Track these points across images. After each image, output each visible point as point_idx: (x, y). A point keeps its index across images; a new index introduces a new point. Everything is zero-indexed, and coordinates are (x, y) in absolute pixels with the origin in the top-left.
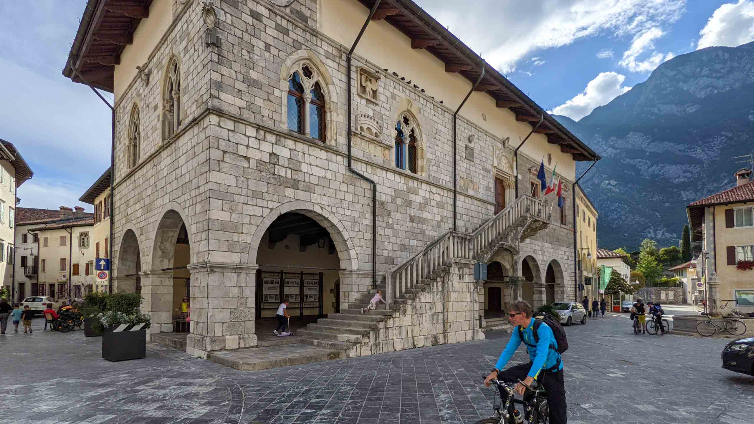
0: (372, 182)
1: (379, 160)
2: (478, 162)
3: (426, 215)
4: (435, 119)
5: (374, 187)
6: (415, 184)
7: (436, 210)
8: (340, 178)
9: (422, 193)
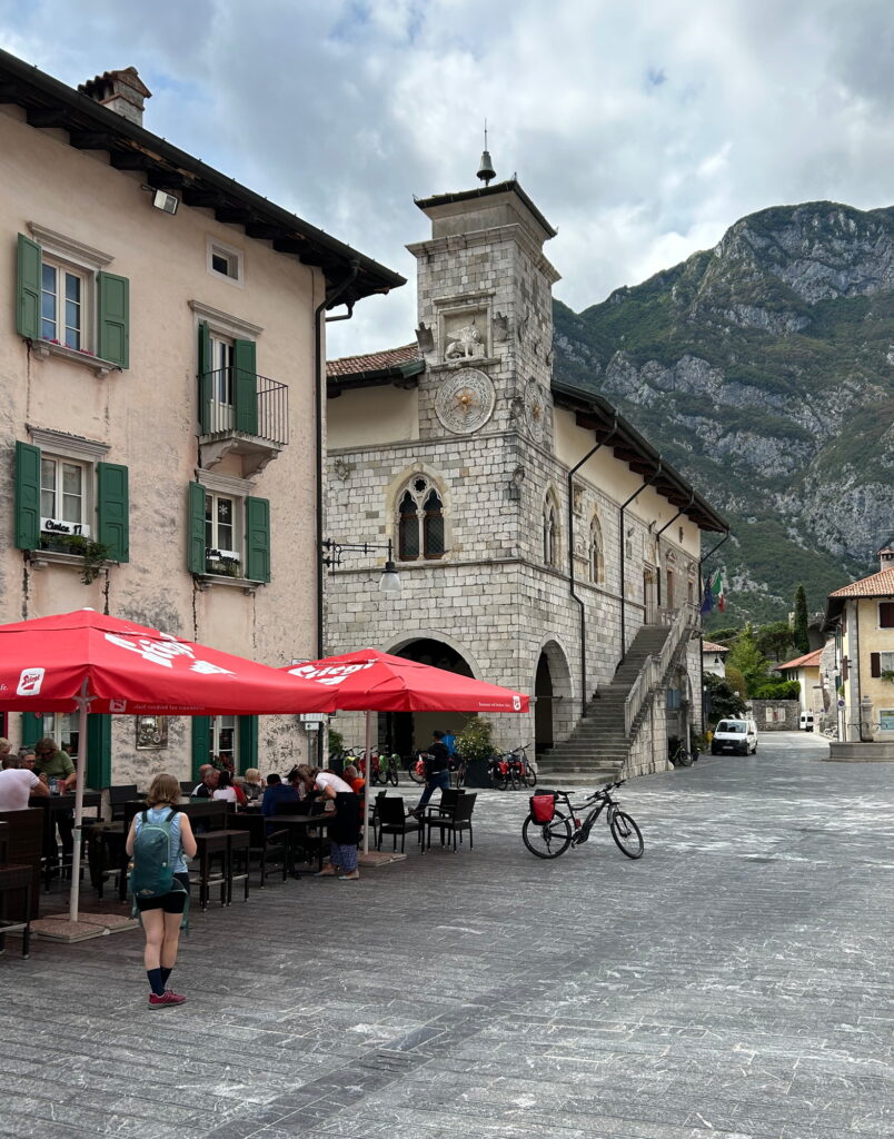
0: (582, 605)
1: (582, 581)
2: (633, 558)
3: (605, 632)
4: (609, 517)
5: (583, 609)
6: (599, 597)
7: (611, 624)
8: (565, 603)
9: (604, 607)
